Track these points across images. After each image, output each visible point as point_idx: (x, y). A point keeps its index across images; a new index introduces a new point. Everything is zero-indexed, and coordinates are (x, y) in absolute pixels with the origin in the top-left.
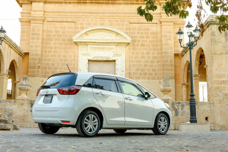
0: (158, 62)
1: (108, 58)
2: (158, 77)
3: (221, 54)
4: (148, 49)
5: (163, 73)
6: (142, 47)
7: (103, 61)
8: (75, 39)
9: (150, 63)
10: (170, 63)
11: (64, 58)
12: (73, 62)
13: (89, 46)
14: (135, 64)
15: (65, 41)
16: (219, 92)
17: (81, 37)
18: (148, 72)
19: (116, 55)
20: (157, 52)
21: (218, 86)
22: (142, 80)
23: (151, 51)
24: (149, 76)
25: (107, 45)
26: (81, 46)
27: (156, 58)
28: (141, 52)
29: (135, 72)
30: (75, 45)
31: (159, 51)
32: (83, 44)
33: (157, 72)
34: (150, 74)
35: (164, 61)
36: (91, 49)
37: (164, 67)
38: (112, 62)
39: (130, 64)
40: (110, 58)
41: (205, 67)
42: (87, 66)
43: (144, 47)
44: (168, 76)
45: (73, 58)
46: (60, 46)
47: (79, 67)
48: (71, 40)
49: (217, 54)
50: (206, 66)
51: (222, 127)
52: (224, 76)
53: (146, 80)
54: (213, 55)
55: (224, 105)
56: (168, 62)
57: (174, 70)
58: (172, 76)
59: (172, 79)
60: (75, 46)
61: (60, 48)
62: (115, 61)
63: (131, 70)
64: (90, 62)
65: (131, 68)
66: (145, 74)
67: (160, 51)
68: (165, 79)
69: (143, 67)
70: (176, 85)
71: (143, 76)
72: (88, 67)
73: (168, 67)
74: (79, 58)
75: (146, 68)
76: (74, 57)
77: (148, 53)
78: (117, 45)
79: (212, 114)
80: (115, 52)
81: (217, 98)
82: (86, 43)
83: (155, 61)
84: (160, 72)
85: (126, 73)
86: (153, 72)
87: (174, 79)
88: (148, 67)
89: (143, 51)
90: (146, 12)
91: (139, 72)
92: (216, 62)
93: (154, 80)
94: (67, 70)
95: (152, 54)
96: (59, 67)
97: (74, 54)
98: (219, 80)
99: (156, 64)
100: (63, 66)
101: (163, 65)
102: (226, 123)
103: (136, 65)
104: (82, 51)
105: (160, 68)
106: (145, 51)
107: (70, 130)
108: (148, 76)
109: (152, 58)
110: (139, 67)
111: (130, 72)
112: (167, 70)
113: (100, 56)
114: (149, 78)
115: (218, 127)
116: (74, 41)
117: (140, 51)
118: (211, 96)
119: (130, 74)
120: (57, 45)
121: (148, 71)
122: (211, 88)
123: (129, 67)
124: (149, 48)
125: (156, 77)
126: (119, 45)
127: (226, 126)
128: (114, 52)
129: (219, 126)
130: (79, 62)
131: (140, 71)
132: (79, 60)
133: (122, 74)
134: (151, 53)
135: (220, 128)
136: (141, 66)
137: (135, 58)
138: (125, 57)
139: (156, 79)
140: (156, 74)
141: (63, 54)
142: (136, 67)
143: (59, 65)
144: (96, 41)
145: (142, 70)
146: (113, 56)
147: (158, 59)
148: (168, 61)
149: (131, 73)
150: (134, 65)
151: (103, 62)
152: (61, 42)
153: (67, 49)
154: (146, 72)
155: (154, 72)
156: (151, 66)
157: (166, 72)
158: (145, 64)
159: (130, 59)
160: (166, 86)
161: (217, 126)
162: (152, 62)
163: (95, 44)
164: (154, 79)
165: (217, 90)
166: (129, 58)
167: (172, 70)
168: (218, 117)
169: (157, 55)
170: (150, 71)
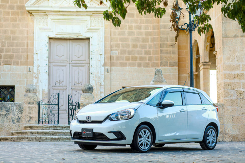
0: (153, 40)
1: (78, 35)
2: (154, 63)
3: (235, 36)
4: (139, 21)
5: (161, 57)
6: (130, 18)
7: (71, 39)
8: (29, 7)
9: (142, 42)
10: (171, 42)
11: (12, 35)
12: (26, 41)
13: (50, 17)
14: (119, 44)
15: (14, 9)
16: (231, 90)
17: (37, 4)
18: (138, 56)
19: (91, 30)
20: (152, 25)
21: (230, 81)
22: (130, 68)
23: (144, 23)
24: (140, 62)
25: (77, 15)
26: (38, 17)
27: (151, 35)
28: (129, 26)
29: (120, 55)
30: (29, 14)
31: (155, 24)
32: (40, 13)
33: (152, 55)
34: (141, 59)
35: (162, 39)
36: (53, 20)
37: (163, 49)
38: (85, 40)
39: (112, 43)
40: (82, 35)
41: (214, 53)
42: (46, 46)
43: (133, 18)
44: (169, 61)
45: (26, 35)
46: (6, 16)
47: (34, 49)
48: (22, 7)
49: (230, 37)
50: (216, 52)
51: (234, 137)
52: (238, 67)
53: (135, 68)
54: (224, 39)
55: (237, 108)
56: (168, 41)
57: (177, 52)
58: (175, 62)
59: (173, 66)
60: (29, 16)
61: (6, 20)
62: (88, 39)
63: (113, 53)
64: (51, 41)
65: (114, 50)
66: (134, 59)
67: (157, 24)
68: (157, 72)
69: (131, 49)
70: (180, 75)
71: (131, 61)
72: (48, 49)
73: (169, 49)
74: (34, 35)
75: (136, 49)
76: (28, 34)
77: (139, 28)
78: (91, 16)
79: (221, 120)
80: (89, 25)
81: (227, 98)
82: (45, 13)
83: (150, 40)
84: (157, 55)
85: (106, 58)
86: (145, 56)
87: (176, 66)
88: (138, 49)
89: (132, 24)
90: (114, 16)
91: (125, 55)
92: (228, 48)
93: (148, 67)
94: (16, 54)
95: (145, 29)
96: (5, 48)
97: (27, 29)
98: (231, 73)
99: (150, 43)
100: (11, 48)
101: (161, 46)
102: (240, 132)
103: (121, 46)
104: (40, 25)
105: (157, 49)
106: (134, 24)
107: (27, 143)
108: (138, 61)
109: (144, 34)
110: (125, 49)
111: (112, 55)
112: (167, 53)
113: (67, 32)
114: (139, 65)
115: (229, 138)
116: (28, 9)
117: (126, 24)
118: (221, 95)
119: (111, 58)
120: (2, 16)
121: (139, 54)
122: (221, 84)
123: (110, 49)
124: (140, 19)
125: (150, 63)
126: (94, 16)
127: (239, 137)
128: (87, 26)
129: (230, 136)
130: (35, 41)
131: (127, 54)
132: (34, 38)
133: (99, 59)
134: (143, 27)
135: (231, 139)
136: (128, 46)
137: (119, 34)
138: (105, 33)
139: (150, 66)
140: (150, 59)
141: (11, 29)
142: (121, 48)
143: (4, 46)
144: (61, 10)
145: (130, 53)
146: (86, 32)
147: (154, 36)
148: (169, 39)
149: (113, 57)
150: (117, 46)
151: (71, 41)
152: (7, 10)
153: (16, 21)
154: (136, 55)
155: (147, 56)
156: (143, 47)
157: (166, 55)
158: (135, 43)
159: (112, 36)
160: (157, 82)
161: (226, 136)
162: (144, 40)
163: (58, 13)
164: (147, 65)
165: (228, 87)
166: (110, 35)
167: (174, 53)
168: (229, 124)
169: (152, 30)
170: (142, 54)
